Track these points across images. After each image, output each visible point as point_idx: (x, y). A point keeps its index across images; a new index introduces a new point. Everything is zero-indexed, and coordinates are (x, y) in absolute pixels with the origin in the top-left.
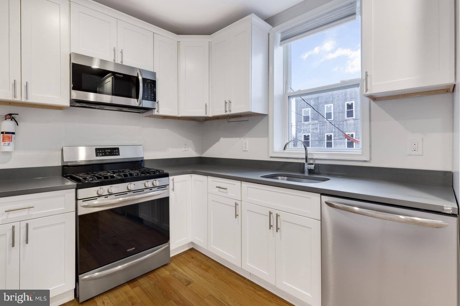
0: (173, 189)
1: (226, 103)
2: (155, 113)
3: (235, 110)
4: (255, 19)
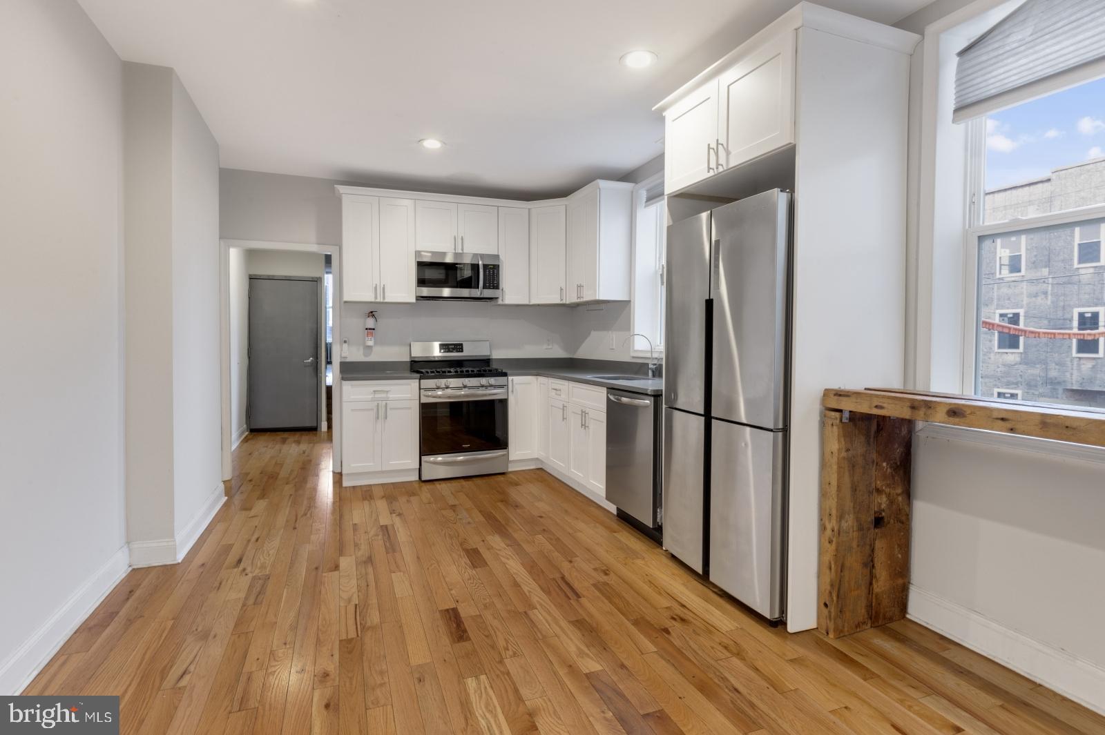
0: (512, 391)
1: (578, 286)
2: (500, 302)
3: (587, 297)
4: (603, 184)
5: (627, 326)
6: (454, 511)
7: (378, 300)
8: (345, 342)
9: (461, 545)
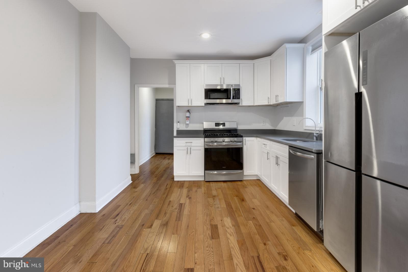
0: (245, 144)
1: (276, 96)
2: (240, 105)
3: (281, 100)
4: (288, 45)
5: (302, 114)
6: (214, 199)
7: (189, 105)
8: (178, 122)
9: (210, 221)
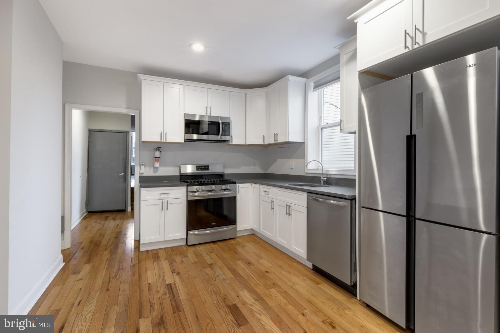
0: (239, 192)
1: (274, 135)
2: (230, 143)
3: (281, 139)
4: (291, 78)
5: (303, 156)
6: (212, 269)
7: (162, 141)
8: (142, 165)
9: (224, 301)
